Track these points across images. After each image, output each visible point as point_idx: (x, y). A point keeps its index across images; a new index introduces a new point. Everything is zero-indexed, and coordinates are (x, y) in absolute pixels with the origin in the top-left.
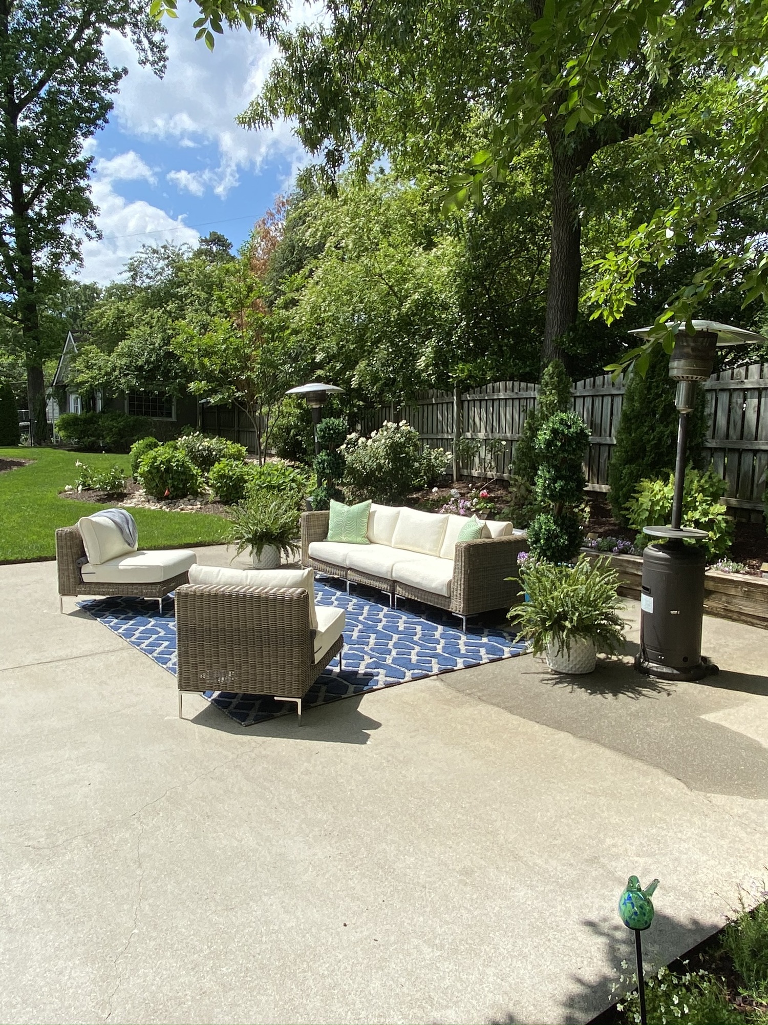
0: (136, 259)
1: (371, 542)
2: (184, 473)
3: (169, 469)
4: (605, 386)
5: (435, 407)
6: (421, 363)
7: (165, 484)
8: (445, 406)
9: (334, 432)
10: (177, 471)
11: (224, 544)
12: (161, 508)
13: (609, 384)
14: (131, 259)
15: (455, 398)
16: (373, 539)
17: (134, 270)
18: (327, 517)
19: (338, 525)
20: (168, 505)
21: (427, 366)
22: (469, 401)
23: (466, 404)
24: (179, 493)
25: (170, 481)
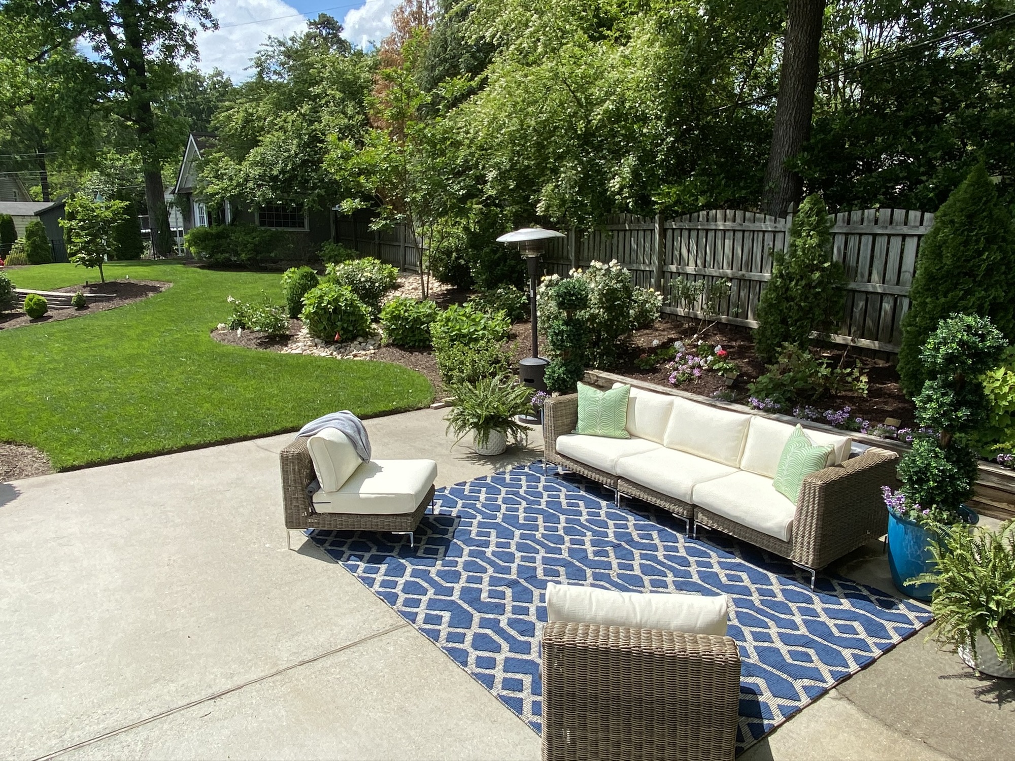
0: (263, 53)
1: (631, 436)
2: (353, 313)
3: (337, 309)
4: (865, 223)
5: (628, 234)
6: (615, 184)
7: (333, 325)
8: (641, 233)
9: (577, 298)
10: (345, 312)
11: (420, 409)
12: (331, 354)
13: (869, 221)
14: (258, 53)
15: (657, 225)
16: (633, 431)
17: (261, 65)
18: (575, 404)
19: (591, 416)
20: (338, 349)
21: (621, 188)
22: (673, 229)
23: (669, 233)
24: (349, 335)
25: (339, 323)
